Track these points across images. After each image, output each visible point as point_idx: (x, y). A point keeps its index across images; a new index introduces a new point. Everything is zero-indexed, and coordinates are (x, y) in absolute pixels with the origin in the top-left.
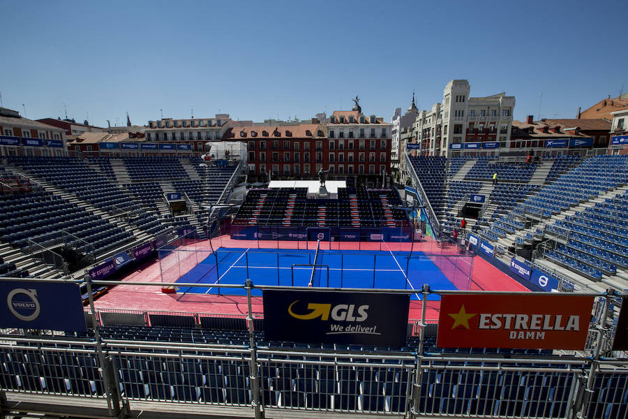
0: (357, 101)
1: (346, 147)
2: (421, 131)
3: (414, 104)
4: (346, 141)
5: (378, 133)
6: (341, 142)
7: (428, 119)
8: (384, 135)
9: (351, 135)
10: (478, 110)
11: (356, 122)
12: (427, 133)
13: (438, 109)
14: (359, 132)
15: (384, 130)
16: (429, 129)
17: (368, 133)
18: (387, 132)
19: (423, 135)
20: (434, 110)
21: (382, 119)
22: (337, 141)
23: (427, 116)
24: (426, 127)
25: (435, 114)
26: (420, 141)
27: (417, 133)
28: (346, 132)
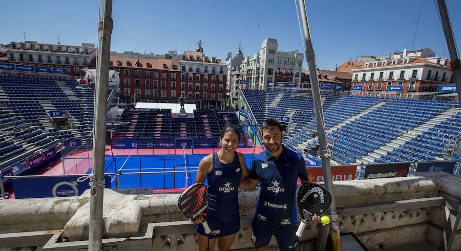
0: (200, 44)
1: (194, 79)
2: (246, 70)
3: (240, 51)
4: (194, 74)
5: (218, 70)
6: (191, 75)
7: (250, 63)
8: (221, 72)
9: (198, 70)
10: (282, 60)
11: (202, 61)
12: (250, 72)
13: (258, 56)
14: (204, 69)
15: (222, 68)
16: (251, 70)
17: (210, 70)
18: (224, 70)
19: (247, 73)
20: (255, 57)
21: (220, 60)
22: (187, 74)
23: (250, 60)
24: (249, 68)
25: (255, 60)
26: (245, 77)
27: (243, 71)
28: (194, 68)
